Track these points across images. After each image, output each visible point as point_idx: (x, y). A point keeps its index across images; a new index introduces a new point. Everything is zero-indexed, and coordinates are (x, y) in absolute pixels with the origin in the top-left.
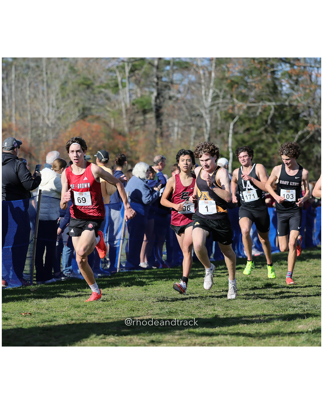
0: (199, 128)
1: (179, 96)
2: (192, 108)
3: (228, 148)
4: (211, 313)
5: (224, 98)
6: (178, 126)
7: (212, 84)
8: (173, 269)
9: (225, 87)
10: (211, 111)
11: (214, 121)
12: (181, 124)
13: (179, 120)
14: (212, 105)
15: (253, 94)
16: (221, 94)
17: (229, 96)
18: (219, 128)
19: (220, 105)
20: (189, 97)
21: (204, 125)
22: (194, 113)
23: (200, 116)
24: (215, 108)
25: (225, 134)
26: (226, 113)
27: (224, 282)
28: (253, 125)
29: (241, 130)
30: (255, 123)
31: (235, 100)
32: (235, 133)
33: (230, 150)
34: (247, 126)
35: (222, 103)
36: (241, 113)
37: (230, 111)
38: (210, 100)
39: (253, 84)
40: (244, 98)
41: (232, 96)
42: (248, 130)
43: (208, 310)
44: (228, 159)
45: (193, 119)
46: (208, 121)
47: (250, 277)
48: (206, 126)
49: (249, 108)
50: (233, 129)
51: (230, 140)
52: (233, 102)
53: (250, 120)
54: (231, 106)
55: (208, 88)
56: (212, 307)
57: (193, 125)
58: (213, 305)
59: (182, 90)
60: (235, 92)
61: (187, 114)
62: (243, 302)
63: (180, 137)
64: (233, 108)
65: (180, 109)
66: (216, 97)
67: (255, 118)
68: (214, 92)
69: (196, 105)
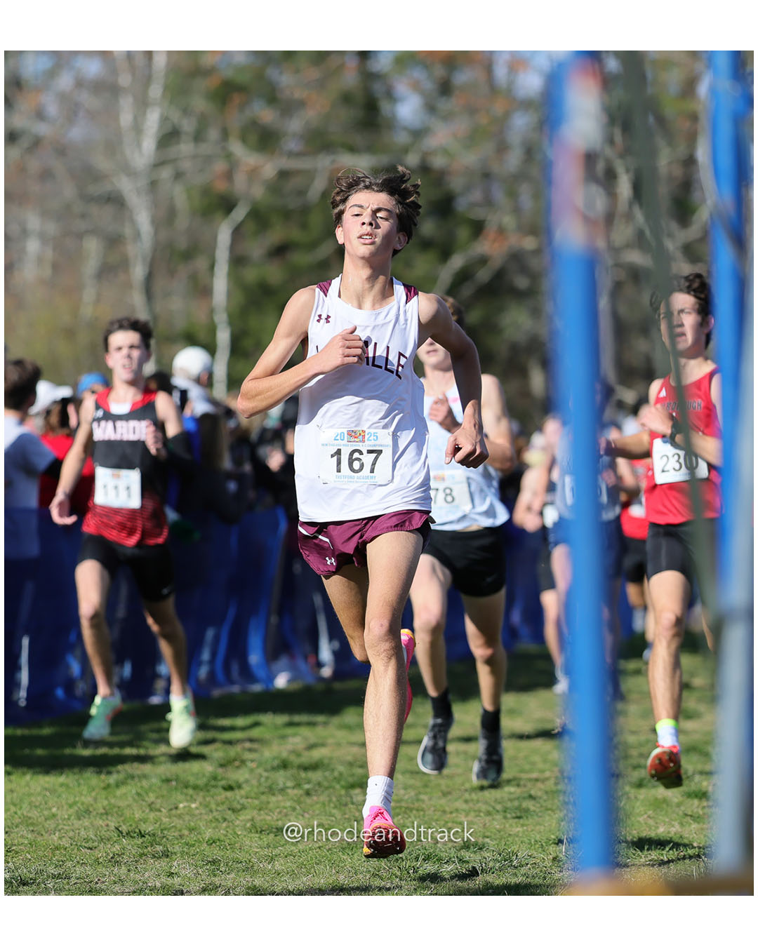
0: (114, 242)
1: (42, 129)
2: (88, 175)
3: (212, 311)
4: (158, 885)
5: (198, 137)
6: (43, 237)
7: (156, 91)
8: (26, 732)
9: (200, 104)
10: (153, 184)
11: (165, 217)
12: (52, 228)
13: (45, 214)
14: (158, 165)
15: (295, 125)
16: (188, 126)
17: (213, 134)
18: (182, 243)
19: (186, 165)
20: (77, 133)
21: (128, 231)
22: (94, 189)
23: (116, 201)
24: (166, 173)
25: (201, 263)
26: (206, 191)
27: (204, 775)
28: (295, 234)
29: (256, 248)
30: (304, 226)
31: (237, 148)
32: (238, 261)
33: (221, 319)
34: (276, 235)
35: (195, 157)
36: (258, 192)
37: (221, 186)
38: (149, 144)
39: (298, 94)
40: (266, 139)
41: (225, 134)
42: (280, 251)
43: (147, 875)
44: (211, 349)
45: (94, 210)
46: (143, 219)
47: (293, 758)
48: (138, 235)
49: (284, 175)
50: (233, 247)
51: (221, 285)
52: (229, 156)
53: (287, 215)
54: (220, 166)
55: (143, 104)
56: (163, 863)
57: (93, 232)
58: (166, 854)
59: (52, 109)
60: (236, 119)
61: (69, 191)
62: (268, 846)
63: (48, 272)
64: (229, 175)
65: (46, 175)
66: (169, 137)
67: (305, 210)
68: (164, 119)
69: (102, 163)
